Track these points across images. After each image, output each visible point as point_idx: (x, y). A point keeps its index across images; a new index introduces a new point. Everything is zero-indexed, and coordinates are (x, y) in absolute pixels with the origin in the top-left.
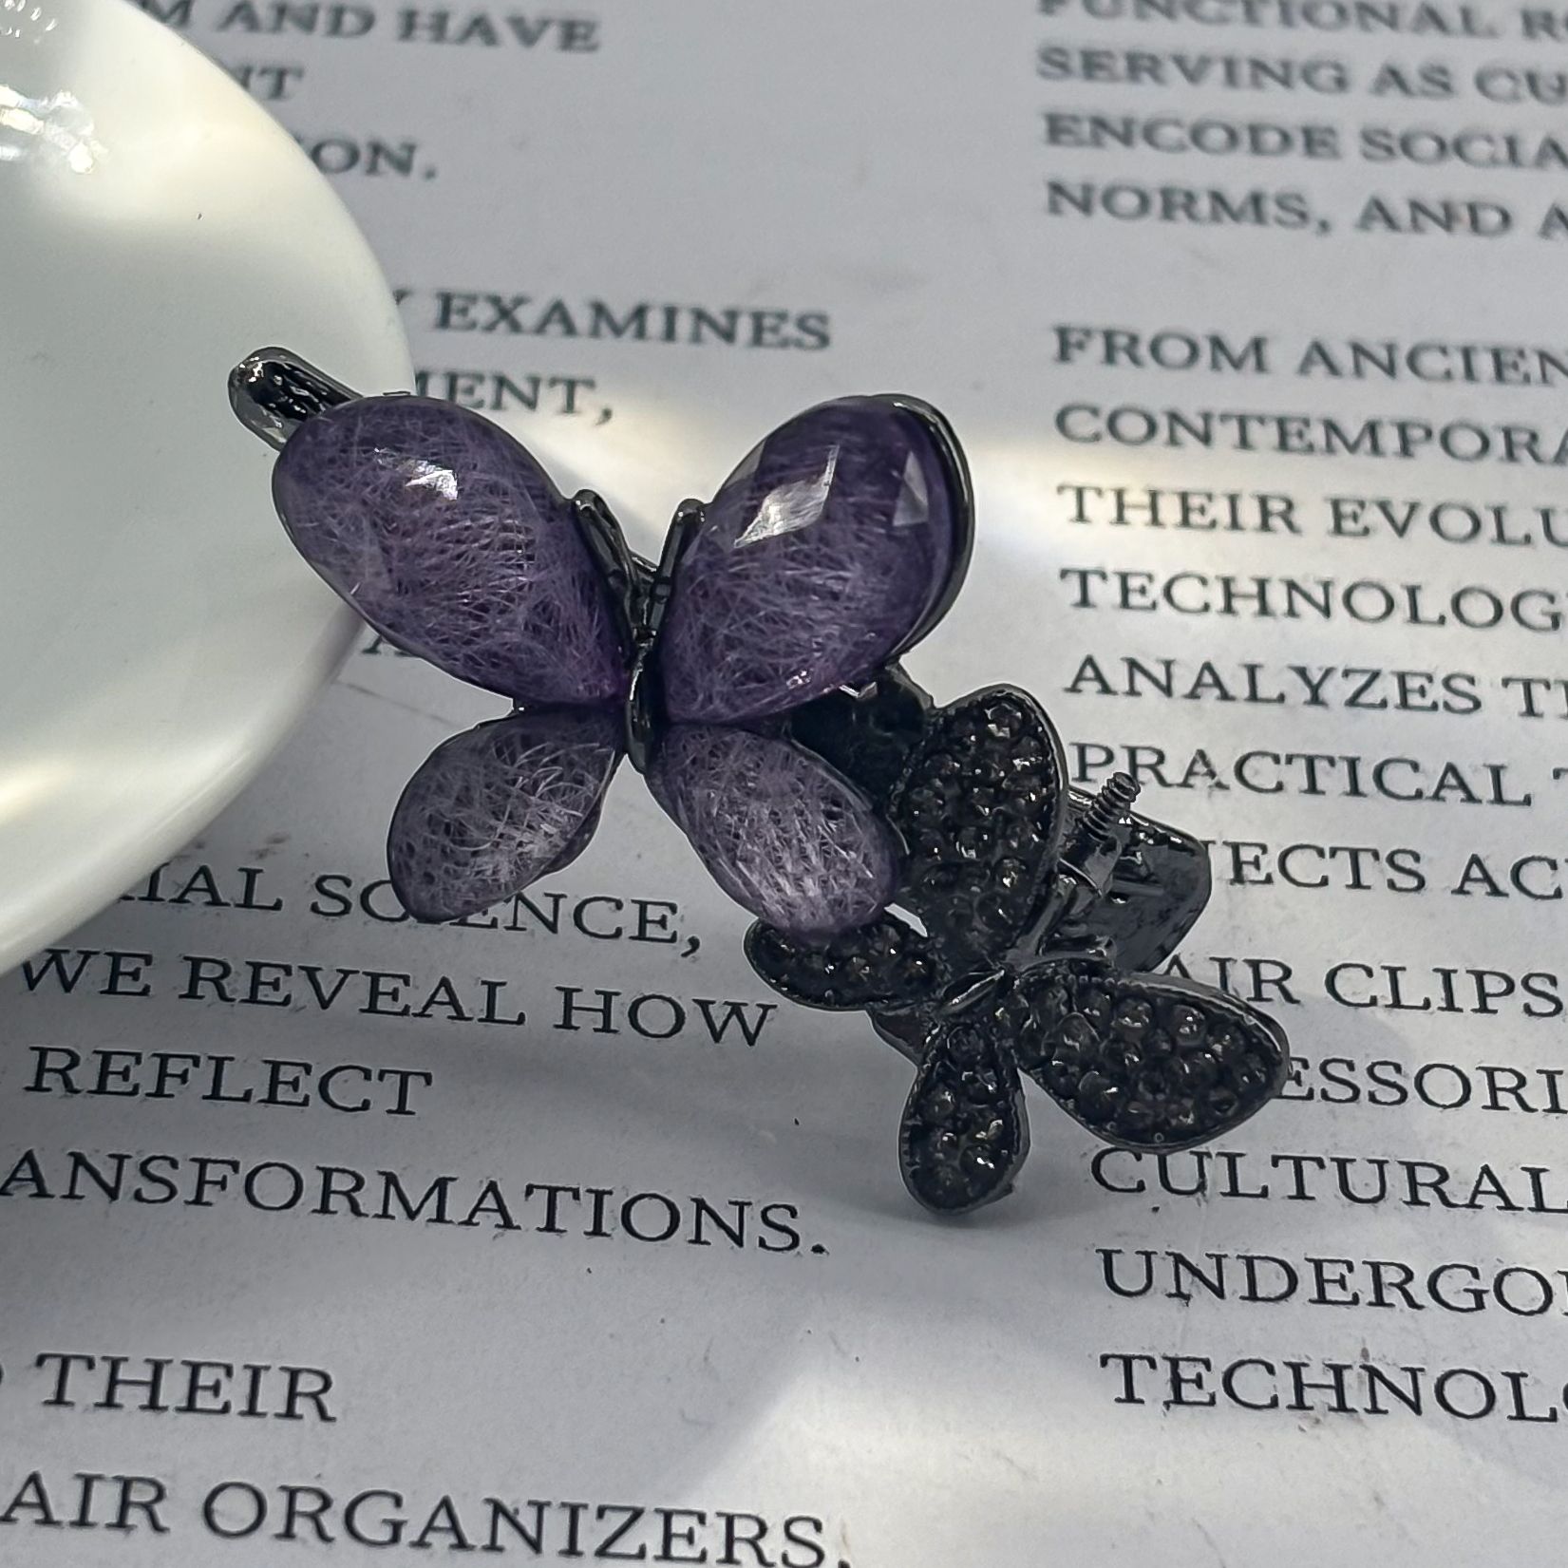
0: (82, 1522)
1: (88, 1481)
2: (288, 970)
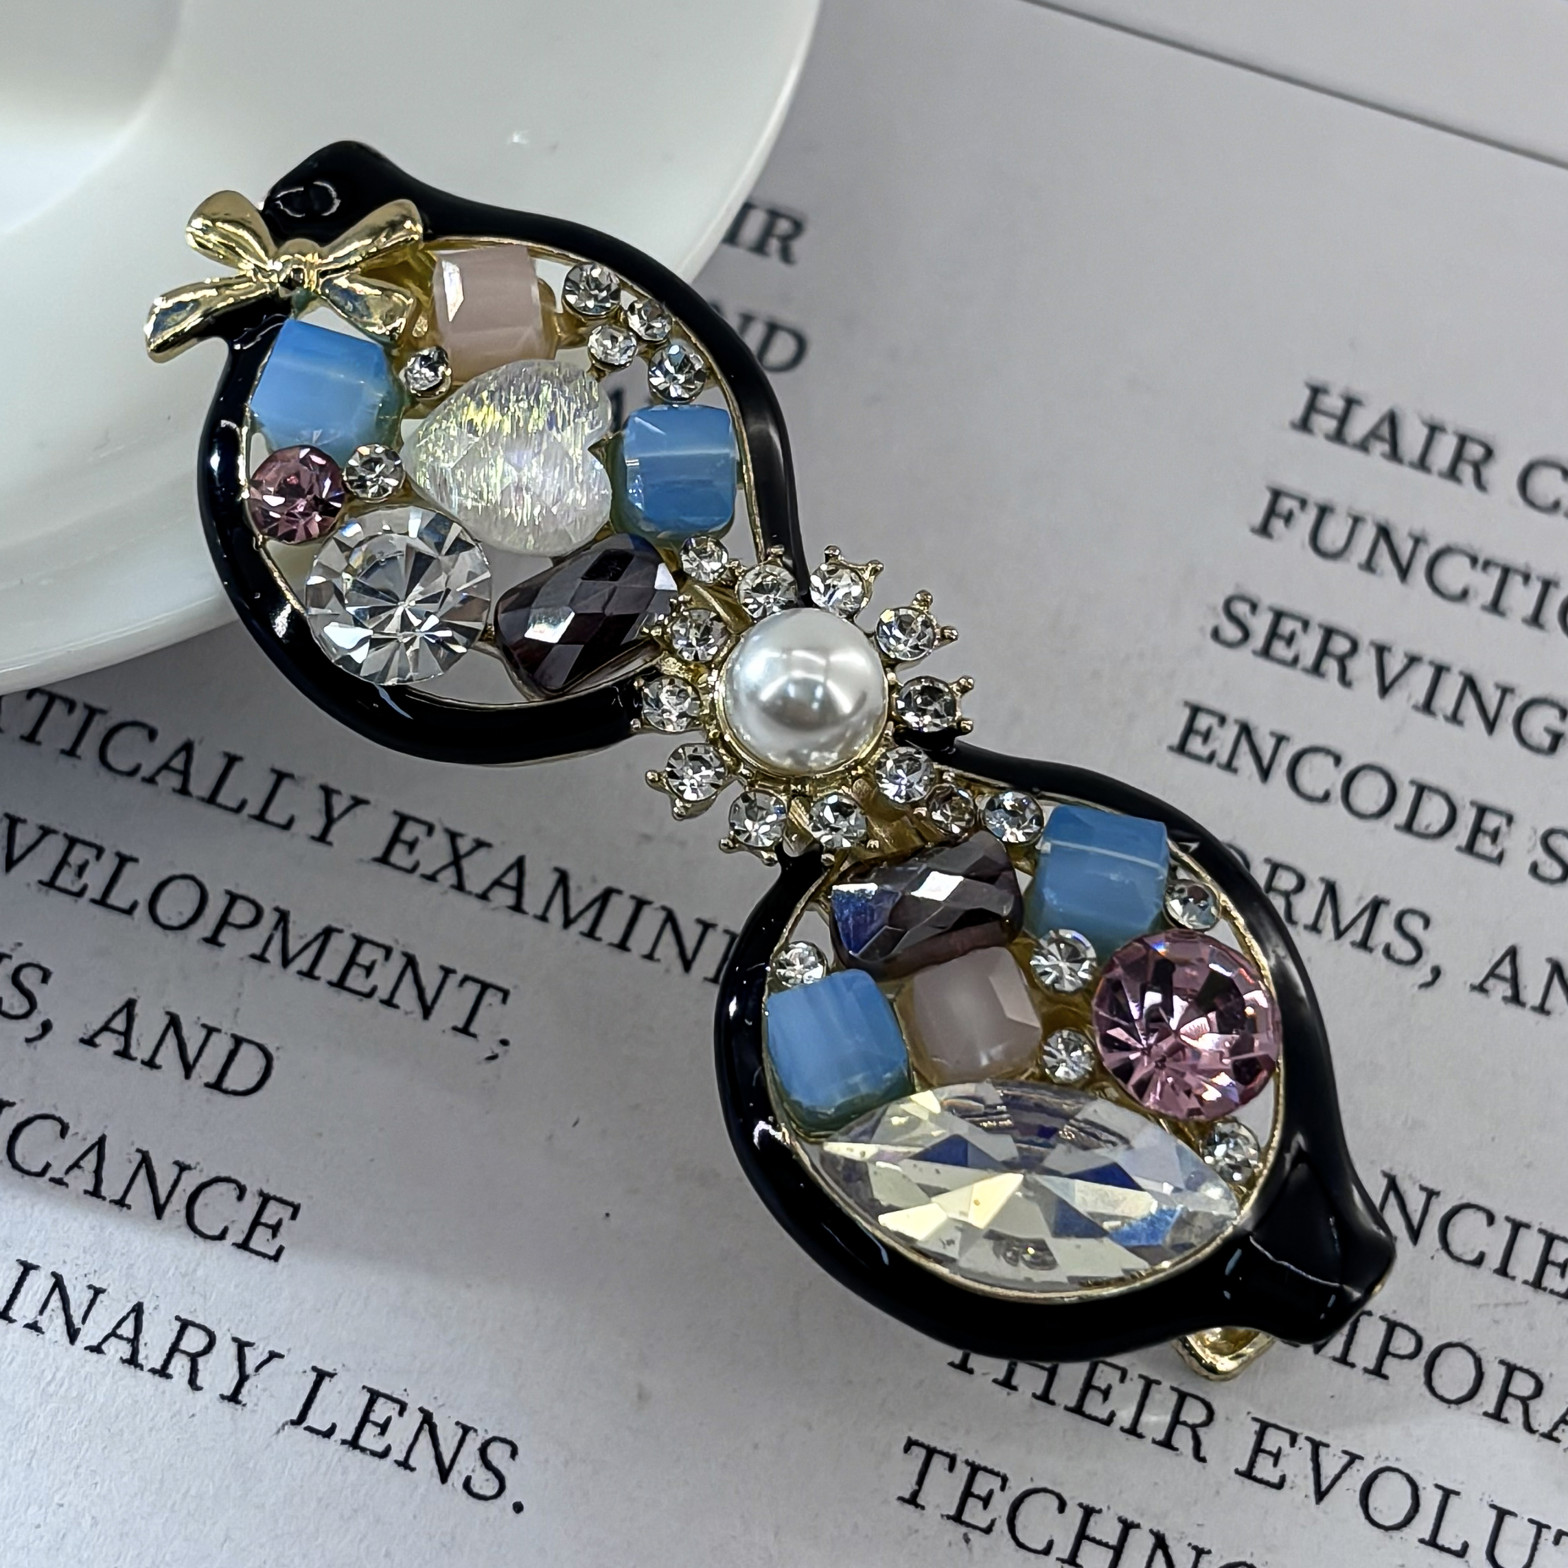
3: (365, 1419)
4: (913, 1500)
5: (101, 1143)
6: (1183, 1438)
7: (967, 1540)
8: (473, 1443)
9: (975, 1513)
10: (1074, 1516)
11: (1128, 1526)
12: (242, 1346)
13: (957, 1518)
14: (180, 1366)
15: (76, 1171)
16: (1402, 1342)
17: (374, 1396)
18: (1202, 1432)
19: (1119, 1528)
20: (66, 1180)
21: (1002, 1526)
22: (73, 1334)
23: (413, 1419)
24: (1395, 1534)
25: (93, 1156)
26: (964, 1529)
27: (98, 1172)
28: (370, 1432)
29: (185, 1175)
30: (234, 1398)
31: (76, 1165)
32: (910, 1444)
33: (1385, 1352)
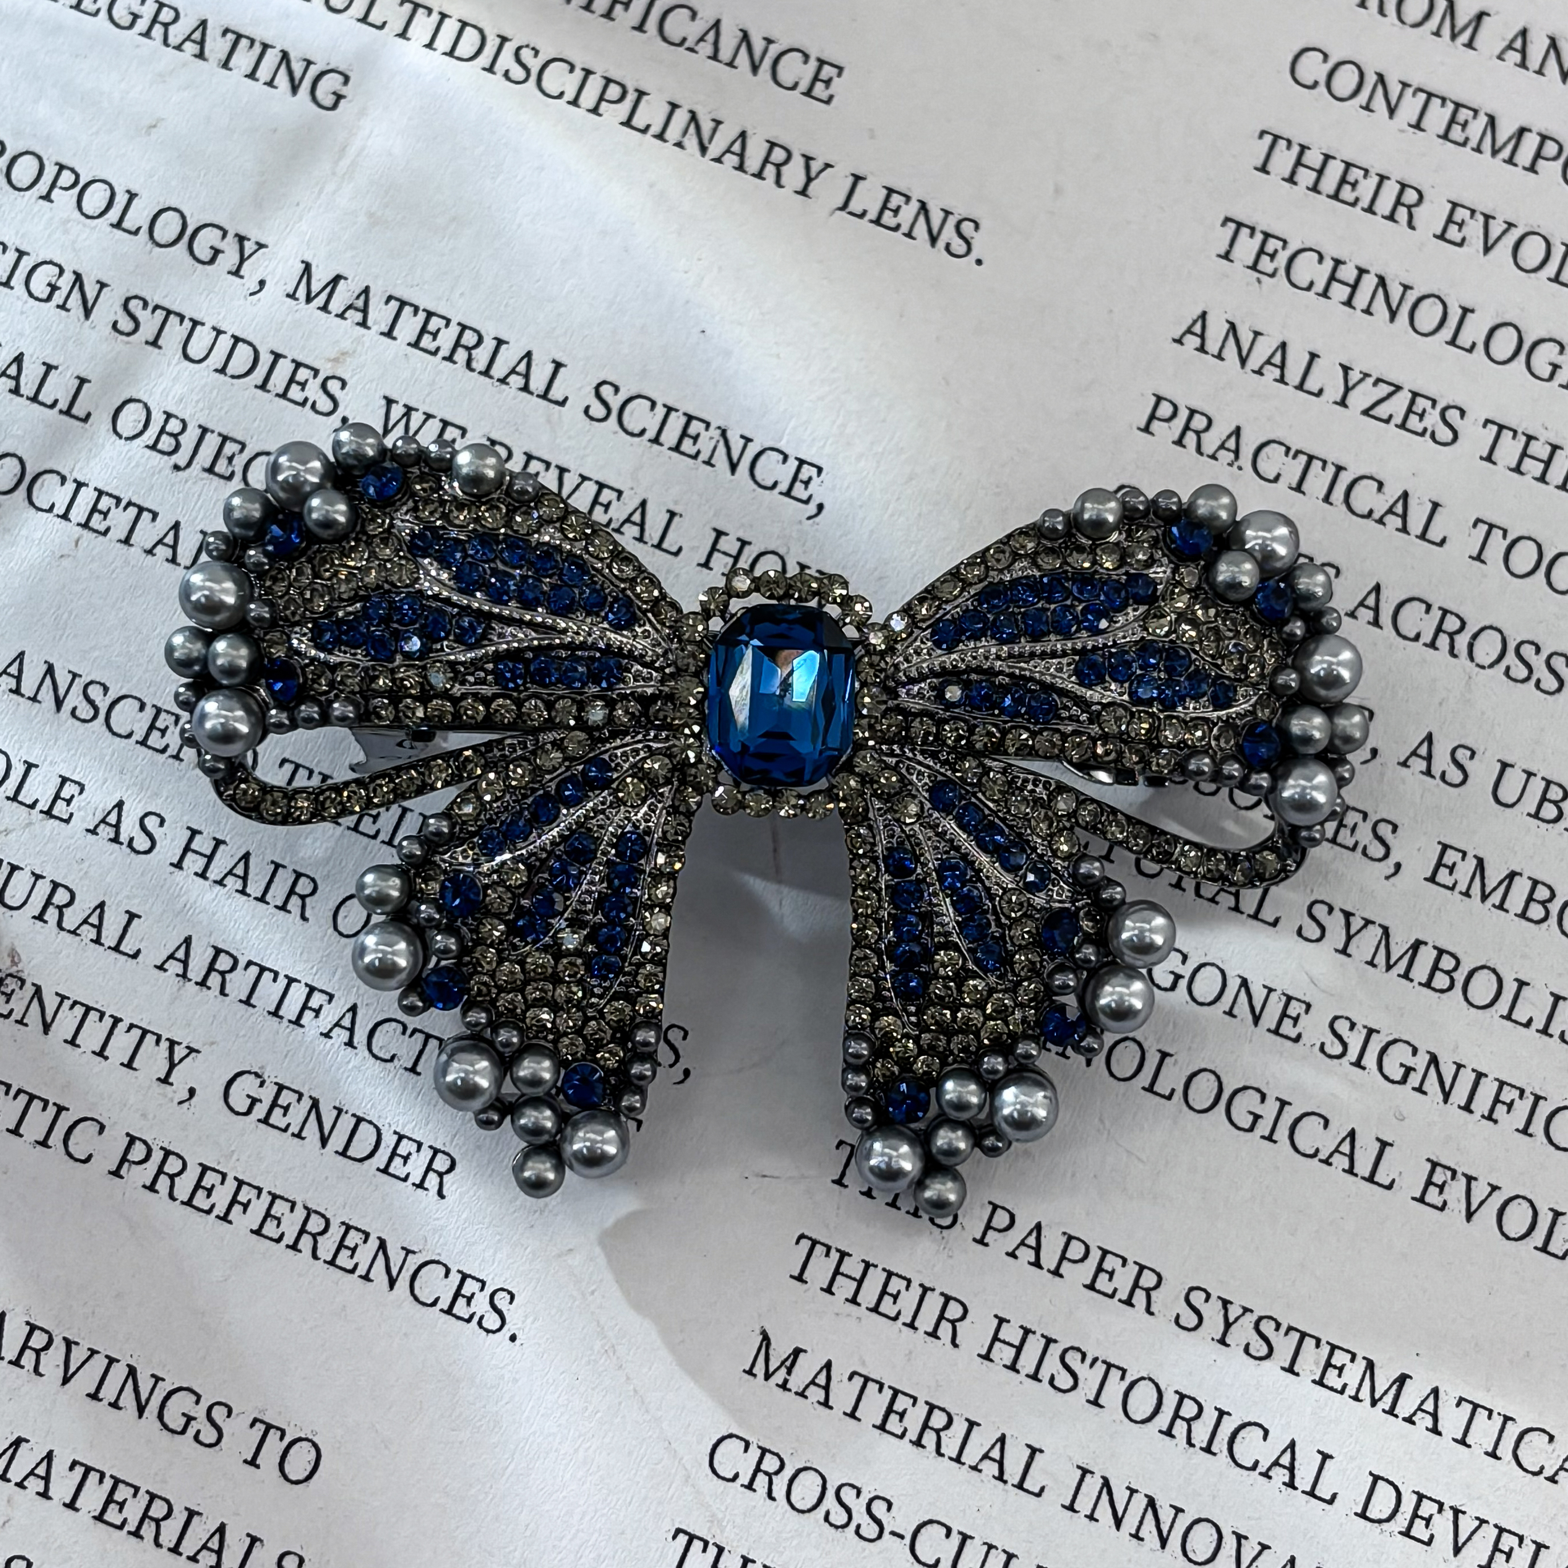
0: (262, 899)
1: (277, 866)
2: (548, 465)
3: (884, 207)
4: (1226, 256)
5: (717, 24)
6: (1402, 213)
7: (1259, 281)
8: (952, 221)
9: (1265, 264)
10: (1329, 264)
11: (1362, 271)
12: (808, 159)
13: (1254, 267)
14: (770, 171)
15: (702, 44)
16: (1551, 149)
17: (890, 191)
18: (1413, 210)
19: (1355, 272)
20: (696, 48)
21: (1282, 272)
22: (703, 149)
23: (914, 206)
24: (1532, 275)
25: (712, 34)
26: (1257, 275)
27: (716, 44)
28: (888, 214)
29: (772, 47)
30: (803, 192)
31: (702, 39)
32: (1227, 220)
33: (1538, 155)
